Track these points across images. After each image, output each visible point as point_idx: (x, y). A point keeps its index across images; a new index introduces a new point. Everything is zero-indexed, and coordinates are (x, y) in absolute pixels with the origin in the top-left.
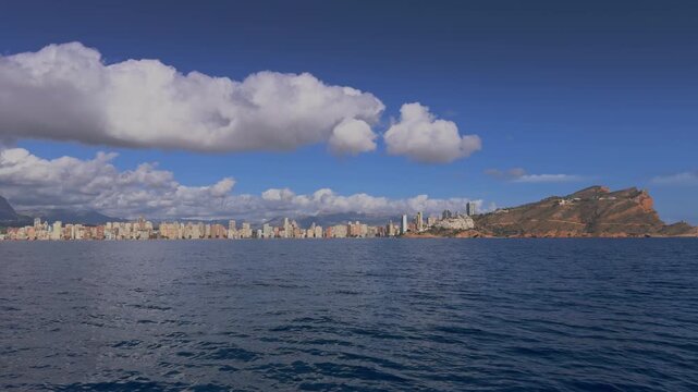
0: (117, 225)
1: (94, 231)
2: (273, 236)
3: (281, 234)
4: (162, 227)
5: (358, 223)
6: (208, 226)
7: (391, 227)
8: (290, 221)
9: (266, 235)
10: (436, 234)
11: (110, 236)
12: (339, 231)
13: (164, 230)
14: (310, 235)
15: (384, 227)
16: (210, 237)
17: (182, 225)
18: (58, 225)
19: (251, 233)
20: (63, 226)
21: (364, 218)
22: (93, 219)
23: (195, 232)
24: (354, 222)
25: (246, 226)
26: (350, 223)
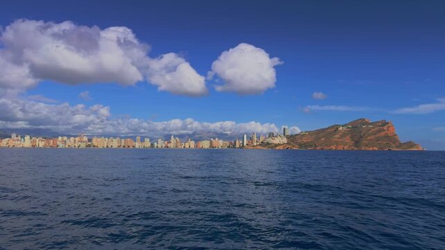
0: (65, 138)
1: (51, 142)
2: (164, 147)
3: (169, 145)
4: (94, 140)
5: (217, 139)
6: (123, 140)
7: (237, 142)
8: (174, 137)
9: (159, 146)
10: (264, 147)
11: (61, 145)
12: (205, 144)
14: (187, 146)
15: (233, 142)
16: (124, 146)
17: (107, 139)
18: (27, 138)
19: (149, 144)
20: (31, 138)
21: (221, 136)
23: (115, 143)
24: (214, 139)
25: (147, 140)
26: (212, 139)
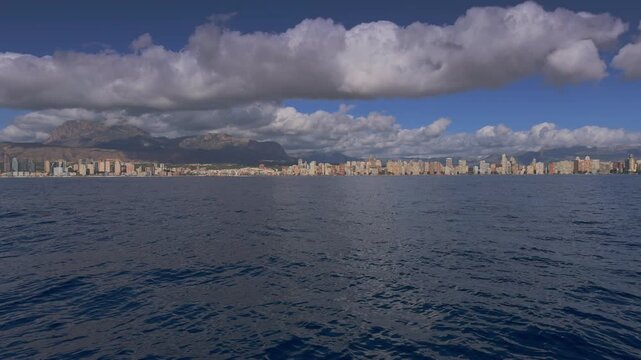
0: (354, 163)
1: (338, 168)
2: (489, 172)
3: (498, 170)
4: (389, 164)
5: (587, 158)
6: (427, 164)
7: (632, 162)
8: (508, 157)
9: (482, 171)
11: (349, 172)
12: (565, 167)
13: (390, 167)
14: (530, 171)
15: (622, 162)
16: (429, 173)
17: (405, 163)
18: (313, 164)
19: (466, 169)
20: (317, 165)
21: (595, 153)
22: (337, 159)
23: (416, 169)
24: (583, 157)
25: (463, 163)
26: (578, 158)
